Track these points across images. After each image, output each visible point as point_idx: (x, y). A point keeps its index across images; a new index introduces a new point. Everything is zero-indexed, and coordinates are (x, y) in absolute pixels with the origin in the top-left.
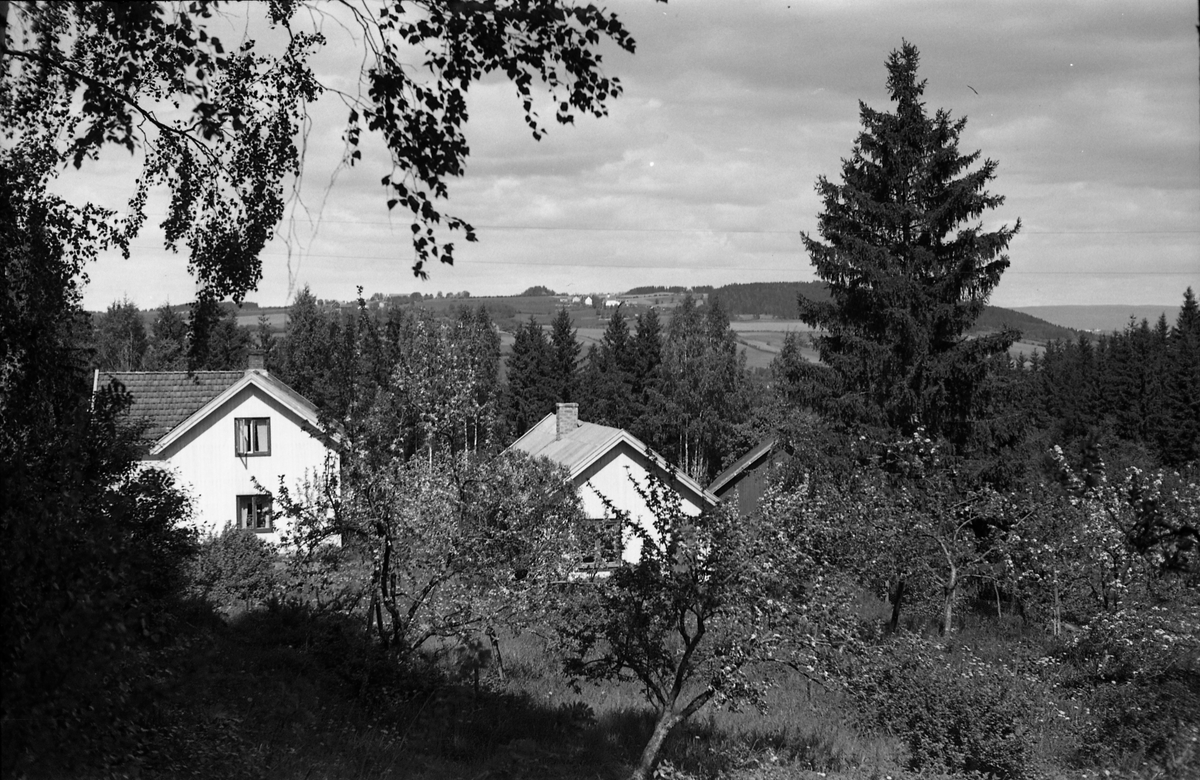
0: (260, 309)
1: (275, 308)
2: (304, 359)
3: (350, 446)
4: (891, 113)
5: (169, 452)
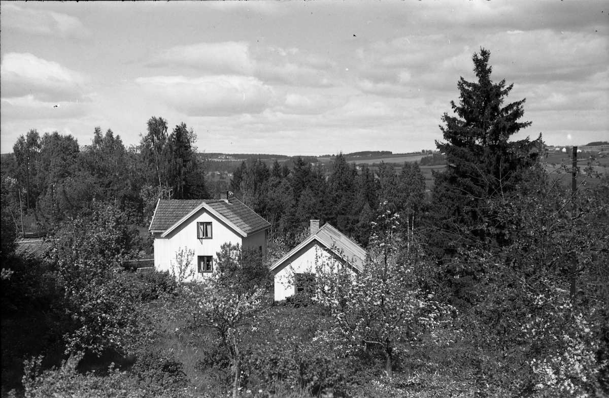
0: (393, 155)
1: (400, 154)
2: (338, 187)
3: (245, 235)
4: (476, 83)
5: (169, 236)
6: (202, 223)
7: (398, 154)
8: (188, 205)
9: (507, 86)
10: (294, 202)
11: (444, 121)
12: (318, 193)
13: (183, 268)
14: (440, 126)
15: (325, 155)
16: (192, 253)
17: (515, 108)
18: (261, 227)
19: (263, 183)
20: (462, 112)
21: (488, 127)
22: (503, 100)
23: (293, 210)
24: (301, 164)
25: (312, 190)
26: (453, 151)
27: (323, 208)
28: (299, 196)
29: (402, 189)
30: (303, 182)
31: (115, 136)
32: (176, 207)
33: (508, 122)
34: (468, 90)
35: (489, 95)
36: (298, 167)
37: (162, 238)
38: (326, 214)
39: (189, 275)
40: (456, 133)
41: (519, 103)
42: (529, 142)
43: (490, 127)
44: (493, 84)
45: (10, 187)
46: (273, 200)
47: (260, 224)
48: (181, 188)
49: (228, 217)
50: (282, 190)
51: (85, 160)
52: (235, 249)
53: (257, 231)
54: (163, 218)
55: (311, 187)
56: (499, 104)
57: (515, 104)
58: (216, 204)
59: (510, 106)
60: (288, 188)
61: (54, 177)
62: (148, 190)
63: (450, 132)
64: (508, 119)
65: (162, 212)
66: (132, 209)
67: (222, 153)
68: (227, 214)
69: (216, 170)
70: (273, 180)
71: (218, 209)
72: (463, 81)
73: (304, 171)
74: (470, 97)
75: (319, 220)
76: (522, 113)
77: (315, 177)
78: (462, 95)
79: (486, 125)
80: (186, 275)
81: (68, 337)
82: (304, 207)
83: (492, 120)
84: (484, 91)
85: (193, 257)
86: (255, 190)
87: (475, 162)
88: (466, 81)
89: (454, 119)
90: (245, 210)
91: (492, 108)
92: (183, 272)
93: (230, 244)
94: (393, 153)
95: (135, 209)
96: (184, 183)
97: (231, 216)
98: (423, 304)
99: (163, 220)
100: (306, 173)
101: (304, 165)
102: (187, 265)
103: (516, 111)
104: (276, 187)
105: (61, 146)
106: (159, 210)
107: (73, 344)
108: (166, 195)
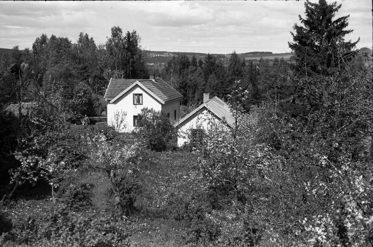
2: (232, 73)
3: (163, 103)
4: (317, 3)
5: (115, 102)
6: (136, 94)
7: (276, 54)
8: (130, 82)
9: (338, 5)
10: (204, 83)
11: (295, 29)
12: (219, 77)
13: (119, 123)
14: (291, 32)
15: (230, 53)
16: (125, 114)
17: (342, 21)
18: (176, 98)
19: (185, 70)
20: (306, 22)
21: (324, 34)
22: (335, 15)
23: (203, 87)
24: (210, 58)
25: (216, 75)
26: (299, 49)
27: (222, 87)
28: (208, 79)
29: (272, 75)
30: (211, 69)
31: (90, 38)
32: (122, 84)
33: (337, 29)
34: (311, 8)
35: (325, 11)
36: (208, 60)
37: (111, 103)
38: (224, 90)
39: (123, 128)
40: (302, 37)
41: (345, 18)
42: (351, 43)
43: (325, 33)
44: (328, 4)
45: (24, 69)
46: (191, 80)
47: (175, 96)
48: (130, 72)
49: (153, 90)
50: (197, 74)
51: (71, 53)
52: (150, 112)
53: (172, 100)
54: (113, 90)
55: (215, 73)
56: (331, 17)
57: (342, 18)
58: (146, 82)
59: (339, 20)
60: (201, 74)
61: (52, 63)
62: (108, 73)
63: (298, 37)
64: (338, 28)
65: (113, 87)
66: (100, 85)
67: (166, 51)
68: (153, 89)
69: (163, 62)
70: (191, 68)
71: (147, 86)
72: (308, 2)
73: (212, 62)
74: (313, 13)
75: (209, 94)
76: (347, 24)
77: (218, 67)
78: (307, 11)
79: (322, 32)
80: (121, 128)
81: (12, 172)
82: (210, 85)
83: (327, 28)
84: (322, 9)
85: (126, 117)
86: (180, 74)
87: (314, 57)
88: (310, 2)
89: (302, 28)
90: (166, 86)
91: (327, 20)
92: (119, 126)
93: (147, 109)
94: (273, 53)
95: (102, 85)
96: (131, 68)
97: (156, 90)
98: (261, 155)
99: (113, 92)
100: (213, 64)
101: (211, 59)
102: (122, 122)
103: (343, 23)
104: (193, 73)
105: (56, 43)
106: (111, 85)
107: (15, 176)
108: (120, 76)
